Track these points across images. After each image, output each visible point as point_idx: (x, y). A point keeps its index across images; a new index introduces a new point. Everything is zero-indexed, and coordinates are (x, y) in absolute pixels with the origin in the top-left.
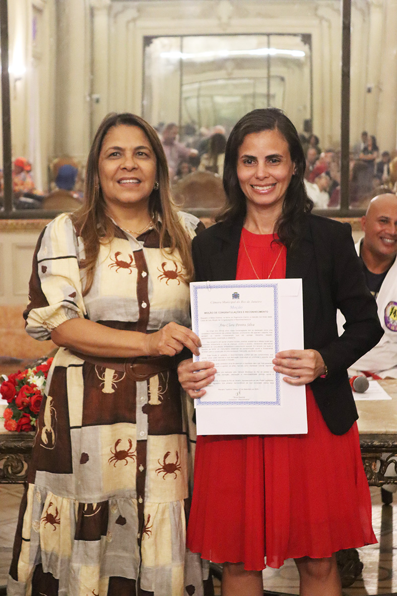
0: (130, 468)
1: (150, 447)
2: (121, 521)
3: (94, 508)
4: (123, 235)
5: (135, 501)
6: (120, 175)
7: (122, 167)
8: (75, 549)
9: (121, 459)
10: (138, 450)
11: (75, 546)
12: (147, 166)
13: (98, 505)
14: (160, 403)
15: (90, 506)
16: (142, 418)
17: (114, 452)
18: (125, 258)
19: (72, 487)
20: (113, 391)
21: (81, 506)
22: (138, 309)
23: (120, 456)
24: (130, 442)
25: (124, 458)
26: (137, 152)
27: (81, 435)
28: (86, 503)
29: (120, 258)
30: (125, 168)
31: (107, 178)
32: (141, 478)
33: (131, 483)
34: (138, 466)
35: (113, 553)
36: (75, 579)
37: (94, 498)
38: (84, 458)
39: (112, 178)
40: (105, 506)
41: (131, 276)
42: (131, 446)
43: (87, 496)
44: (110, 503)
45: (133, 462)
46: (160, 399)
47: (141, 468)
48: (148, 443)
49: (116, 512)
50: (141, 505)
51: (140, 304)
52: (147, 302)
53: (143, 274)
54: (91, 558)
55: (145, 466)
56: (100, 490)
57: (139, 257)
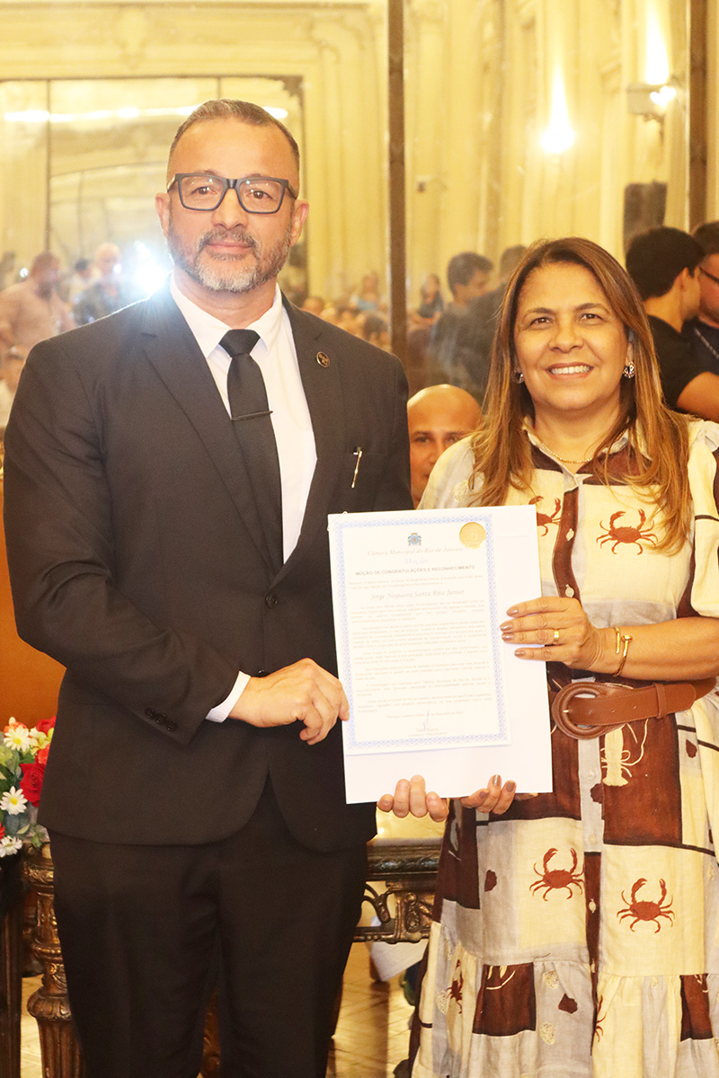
0: (568, 907)
1: (607, 866)
2: (568, 1005)
3: (502, 974)
5: (588, 966)
6: (549, 360)
7: (552, 345)
8: (473, 1051)
9: (558, 886)
10: (585, 870)
11: (475, 1045)
13: (509, 969)
14: (623, 782)
15: (497, 969)
16: (592, 811)
17: (542, 871)
18: (547, 508)
21: (486, 968)
23: (555, 880)
24: (574, 855)
25: (564, 884)
26: (582, 314)
27: (488, 837)
28: (492, 964)
30: (558, 348)
32: (593, 921)
33: (575, 932)
34: (588, 902)
37: (508, 956)
38: (491, 880)
39: (537, 364)
40: (525, 975)
41: (545, 539)
42: (575, 862)
43: (492, 953)
44: (538, 969)
45: (579, 891)
46: (624, 775)
47: (593, 906)
48: (603, 859)
49: (556, 986)
50: (594, 978)
51: (562, 591)
52: (573, 586)
53: (569, 535)
54: (496, 1069)
55: (598, 902)
56: (512, 940)
57: (570, 501)
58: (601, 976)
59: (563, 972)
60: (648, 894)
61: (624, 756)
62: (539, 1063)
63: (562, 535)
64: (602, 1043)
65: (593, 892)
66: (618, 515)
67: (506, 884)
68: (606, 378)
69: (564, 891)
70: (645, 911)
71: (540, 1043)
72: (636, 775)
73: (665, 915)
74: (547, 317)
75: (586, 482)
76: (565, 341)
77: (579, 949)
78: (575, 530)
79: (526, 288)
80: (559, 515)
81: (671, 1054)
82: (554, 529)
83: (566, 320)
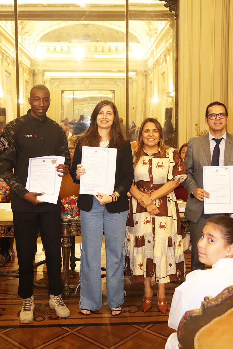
0: (150, 226)
1: (156, 220)
2: (149, 242)
4: (148, 155)
5: (152, 235)
6: (148, 138)
8: (135, 250)
9: (148, 223)
10: (152, 220)
11: (135, 249)
12: (157, 135)
13: (141, 237)
14: (159, 206)
15: (138, 237)
17: (145, 221)
18: (146, 161)
19: (134, 231)
21: (136, 237)
22: (149, 177)
23: (147, 222)
24: (151, 218)
27: (136, 216)
29: (144, 162)
30: (150, 136)
31: (144, 138)
32: (154, 229)
33: (151, 230)
34: (153, 225)
35: (147, 251)
36: (135, 259)
37: (140, 235)
38: (137, 223)
39: (146, 138)
40: (143, 237)
41: (147, 167)
42: (151, 219)
43: (137, 234)
44: (145, 236)
45: (151, 224)
46: (159, 205)
47: (154, 226)
49: (147, 239)
50: (154, 237)
51: (150, 176)
52: (152, 175)
53: (151, 166)
54: (139, 253)
55: (154, 225)
56: (141, 232)
57: (151, 161)
58: (155, 237)
59: (148, 236)
60: (163, 224)
61: (159, 202)
62: (144, 251)
63: (149, 166)
64: (155, 248)
66: (158, 163)
67: (139, 223)
68: (156, 141)
70: (162, 227)
71: (145, 248)
72: (161, 205)
73: (165, 227)
74: (148, 131)
75: (153, 158)
76: (151, 135)
77: (151, 233)
78: (152, 165)
79: (145, 125)
80: (149, 163)
81: (166, 249)
82: (148, 165)
83: (151, 131)
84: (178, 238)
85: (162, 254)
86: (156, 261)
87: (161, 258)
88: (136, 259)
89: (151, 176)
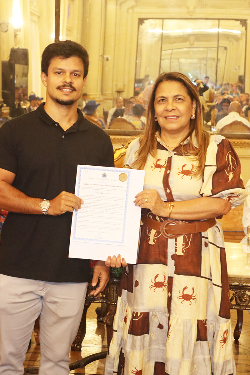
0: (162, 293)
1: (175, 282)
2: (160, 326)
3: (139, 315)
5: (167, 314)
6: (165, 114)
7: (166, 109)
8: (128, 340)
9: (159, 287)
10: (168, 282)
11: (129, 338)
13: (141, 314)
14: (183, 254)
15: (137, 313)
16: (171, 263)
17: (154, 282)
18: (162, 163)
20: (154, 243)
21: (134, 313)
22: (164, 193)
23: (158, 285)
24: (165, 277)
25: (161, 286)
26: (177, 98)
27: (136, 269)
29: (158, 163)
32: (170, 299)
33: (164, 303)
34: (168, 293)
35: (156, 346)
37: (141, 309)
38: (137, 284)
39: (161, 116)
40: (146, 316)
42: (165, 279)
43: (136, 308)
44: (151, 314)
45: (166, 289)
46: (183, 252)
47: (170, 295)
48: (174, 279)
49: (157, 320)
50: (169, 318)
51: (166, 190)
52: (169, 189)
53: (168, 172)
54: (135, 346)
55: (171, 293)
56: (143, 304)
57: (169, 161)
58: (171, 318)
59: (159, 316)
60: (188, 292)
61: (183, 245)
62: (150, 345)
63: (166, 172)
64: (170, 340)
65: (170, 290)
66: (184, 166)
67: (141, 285)
68: (184, 120)
69: (161, 289)
70: (187, 297)
71: (150, 338)
72: (186, 252)
73: (193, 299)
74: (164, 99)
75: (175, 154)
76: (170, 108)
77: (165, 308)
78: (170, 170)
79: (158, 89)
80: (166, 165)
81: (193, 346)
82: (163, 170)
83: (170, 100)
84: (221, 325)
85: (183, 355)
86: (171, 369)
87: (180, 363)
88: (129, 358)
89: (168, 191)
